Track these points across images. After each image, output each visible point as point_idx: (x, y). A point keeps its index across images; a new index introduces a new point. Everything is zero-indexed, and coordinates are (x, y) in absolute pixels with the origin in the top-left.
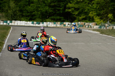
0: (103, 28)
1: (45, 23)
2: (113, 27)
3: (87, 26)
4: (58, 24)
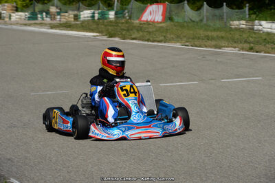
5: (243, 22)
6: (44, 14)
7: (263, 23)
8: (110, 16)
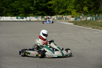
0: (78, 20)
1: (28, 17)
2: (87, 19)
3: (65, 19)
4: (40, 18)
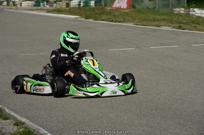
3: (5, 3)
5: (183, 9)
6: (45, 2)
7: (196, 10)
8: (92, 5)
